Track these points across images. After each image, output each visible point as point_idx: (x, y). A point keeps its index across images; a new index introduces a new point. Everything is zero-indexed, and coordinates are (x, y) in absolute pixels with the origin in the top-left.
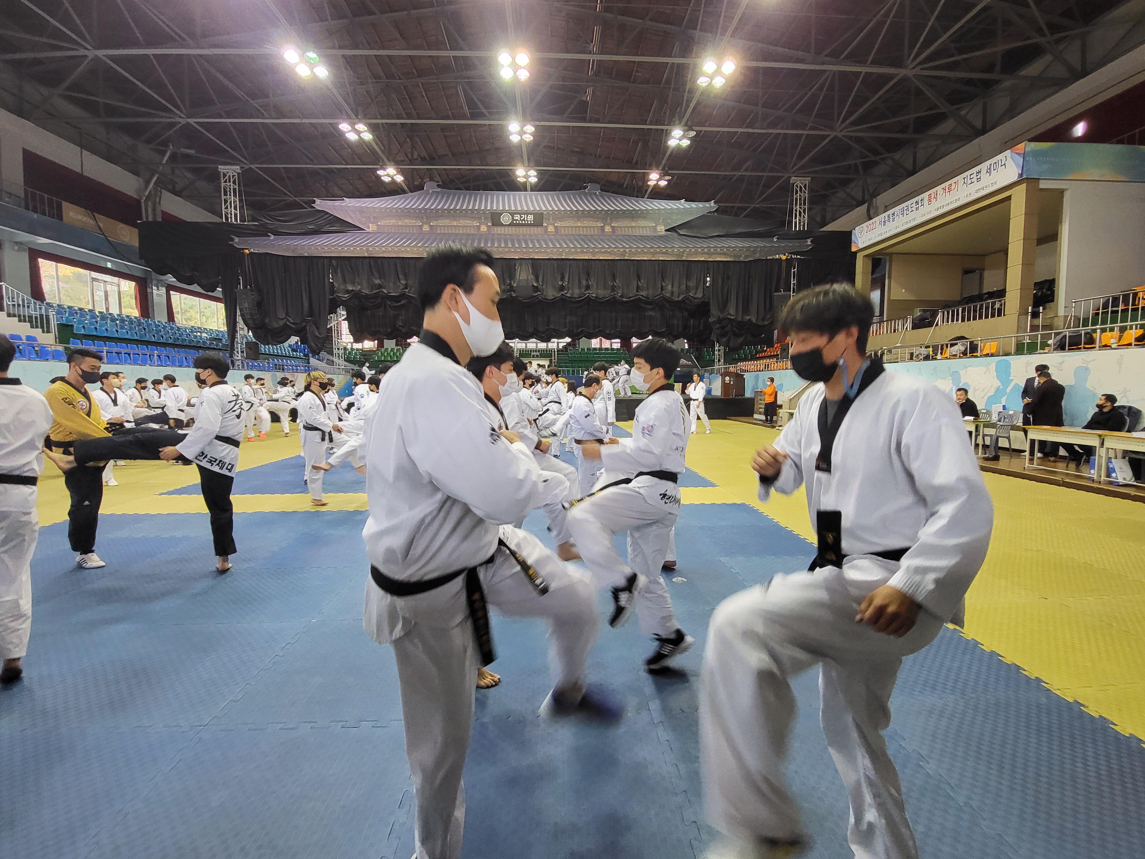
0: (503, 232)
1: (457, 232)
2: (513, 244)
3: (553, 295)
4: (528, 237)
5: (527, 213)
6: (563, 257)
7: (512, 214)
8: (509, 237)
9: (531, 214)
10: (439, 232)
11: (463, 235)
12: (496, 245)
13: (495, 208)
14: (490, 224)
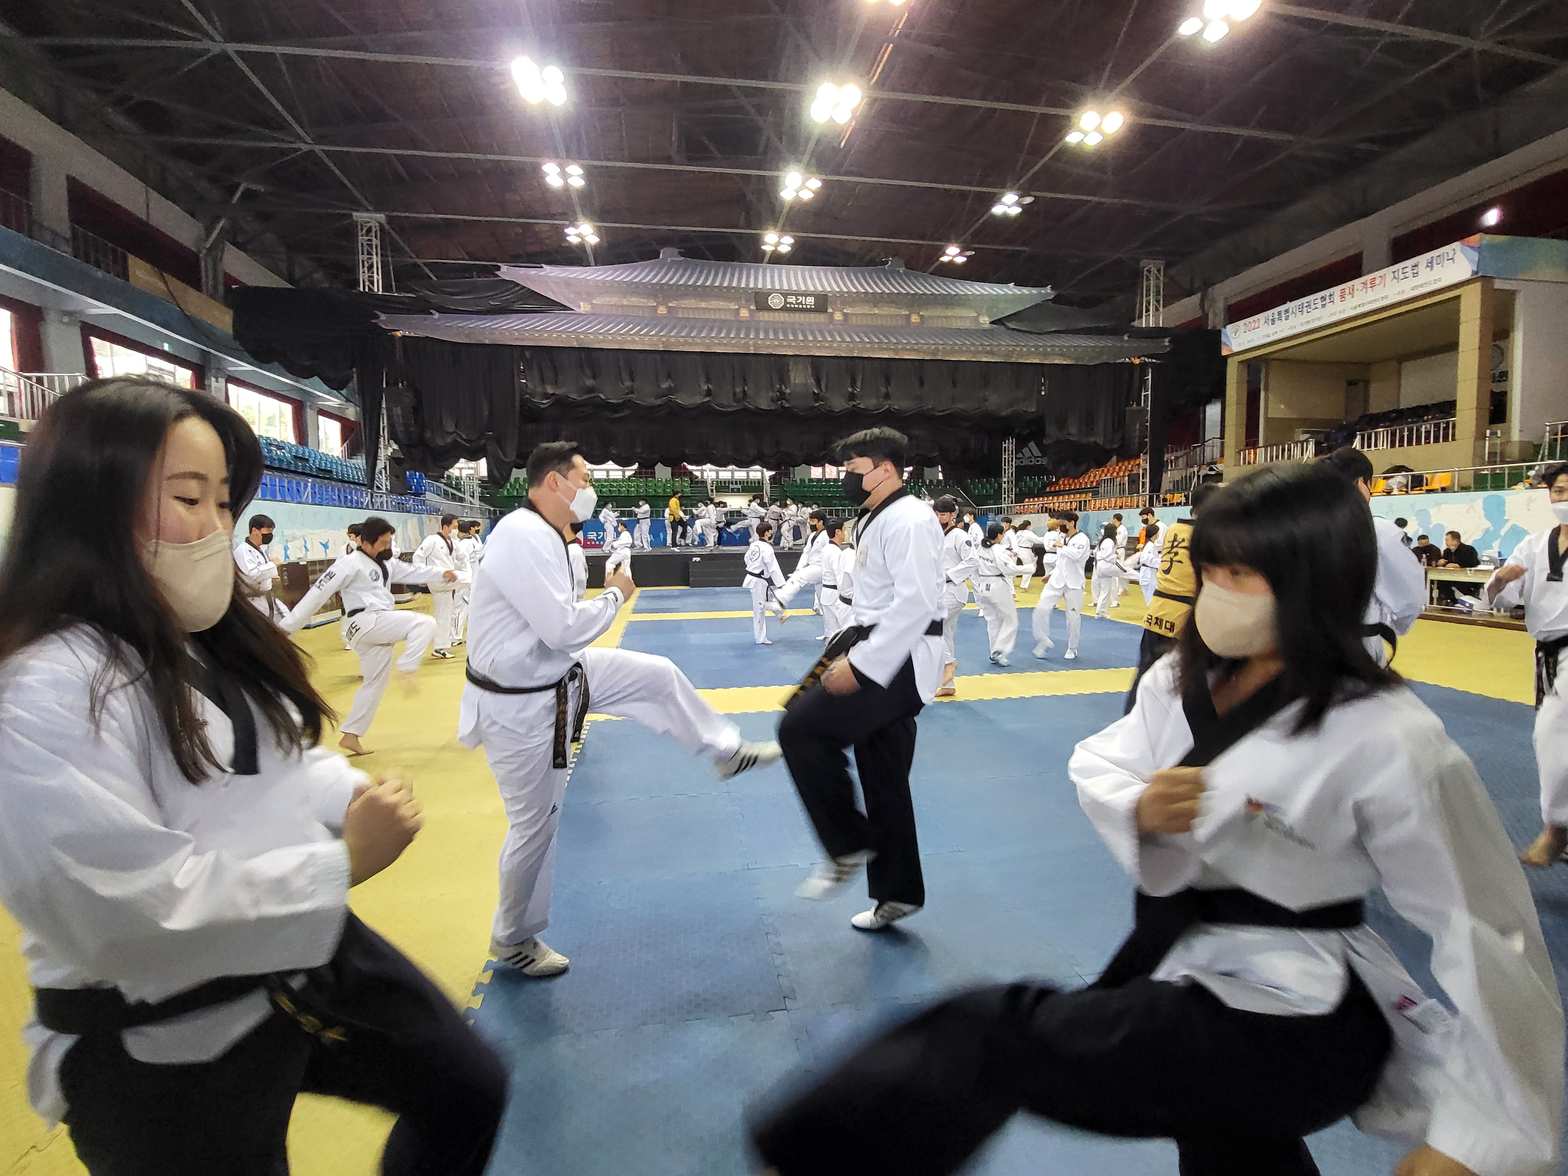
0: (771, 319)
1: (706, 317)
2: (785, 335)
3: (841, 406)
4: (806, 326)
5: (806, 295)
6: (855, 355)
7: (785, 295)
8: (780, 325)
9: (810, 295)
10: (680, 316)
11: (715, 321)
12: (762, 336)
13: (760, 286)
14: (753, 307)
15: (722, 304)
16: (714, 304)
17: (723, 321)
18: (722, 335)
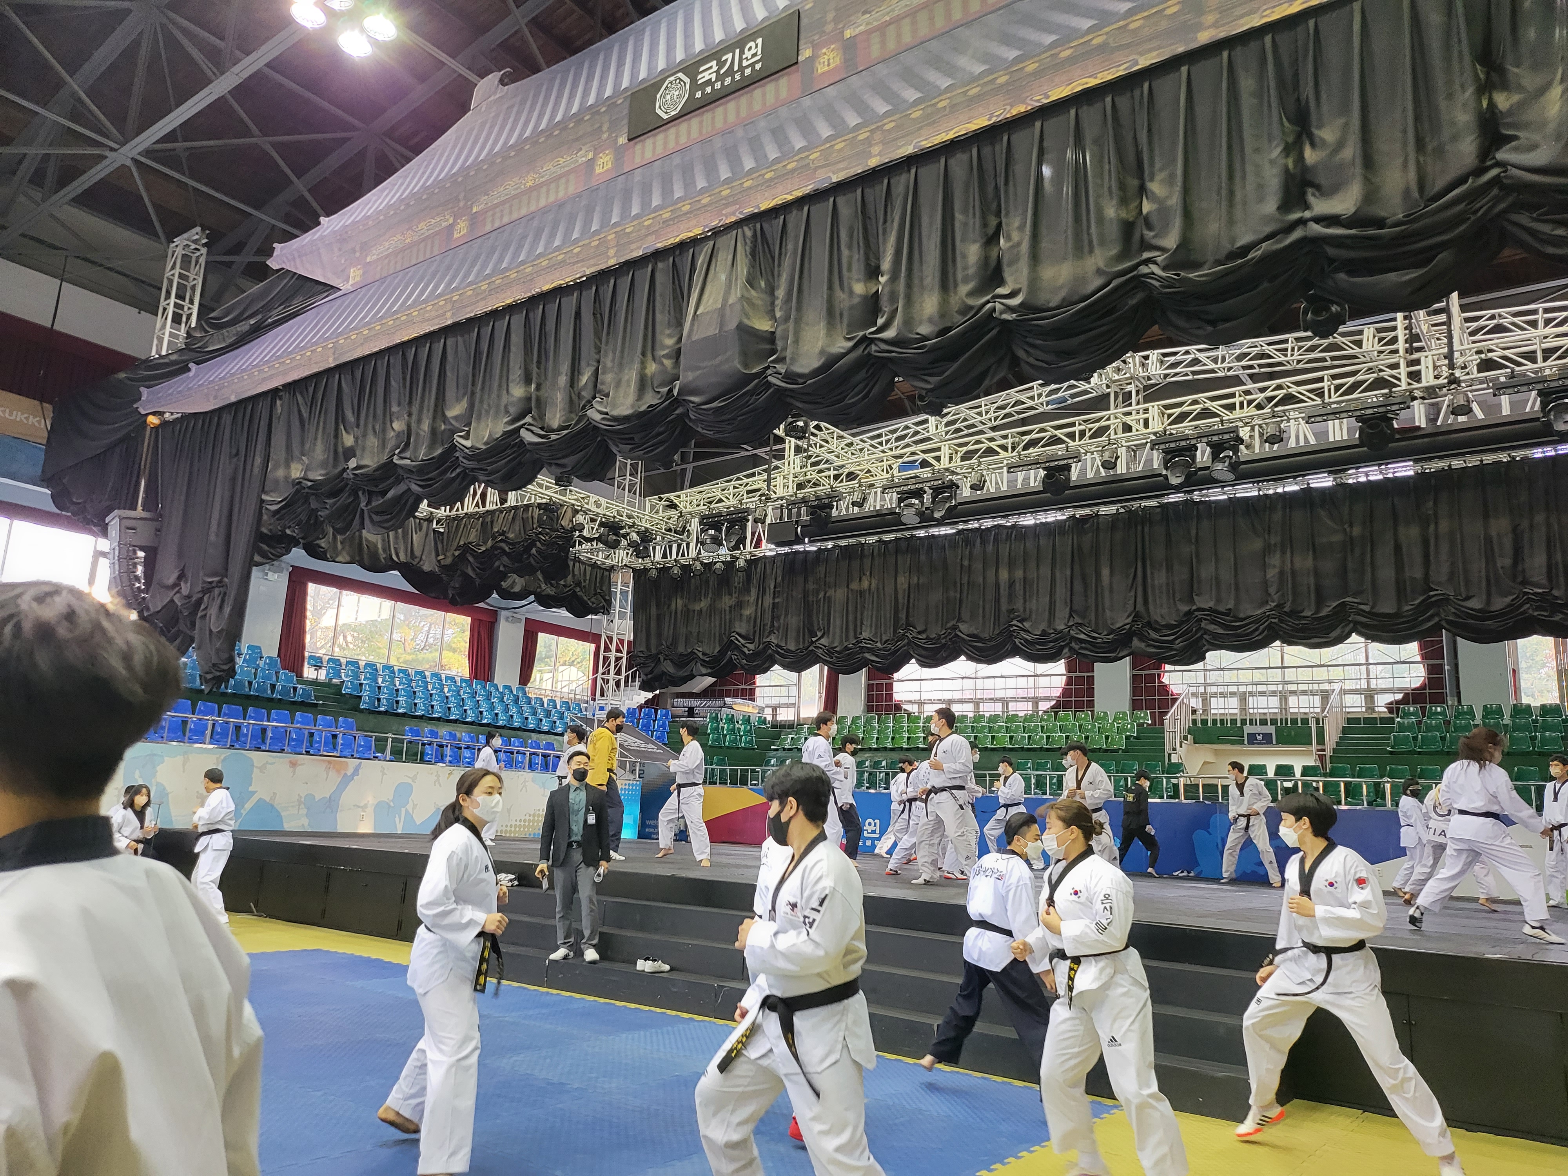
0: (660, 151)
1: (533, 208)
2: (689, 183)
3: (822, 352)
4: (740, 133)
5: (740, 43)
6: (873, 162)
7: (691, 69)
8: (677, 160)
9: (753, 37)
10: (488, 228)
11: (545, 211)
12: (635, 211)
13: (643, 75)
14: (622, 140)
15: (565, 161)
16: (549, 168)
17: (561, 205)
18: (557, 243)
